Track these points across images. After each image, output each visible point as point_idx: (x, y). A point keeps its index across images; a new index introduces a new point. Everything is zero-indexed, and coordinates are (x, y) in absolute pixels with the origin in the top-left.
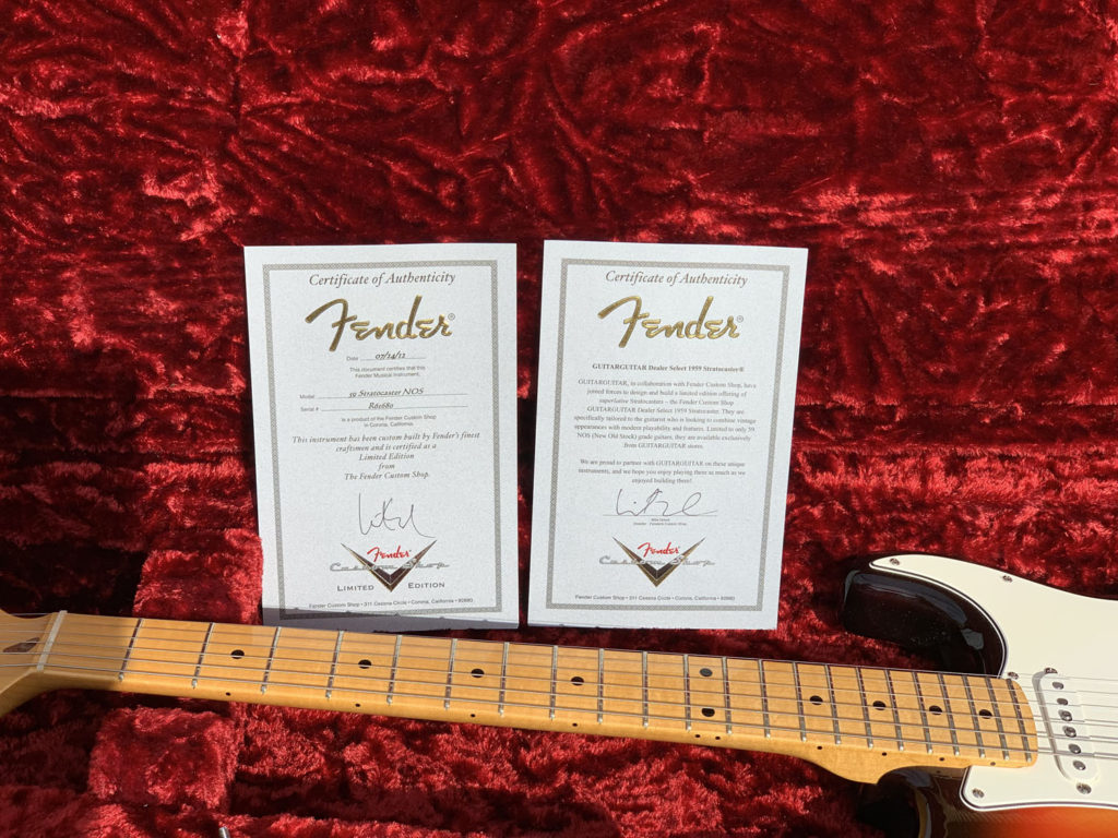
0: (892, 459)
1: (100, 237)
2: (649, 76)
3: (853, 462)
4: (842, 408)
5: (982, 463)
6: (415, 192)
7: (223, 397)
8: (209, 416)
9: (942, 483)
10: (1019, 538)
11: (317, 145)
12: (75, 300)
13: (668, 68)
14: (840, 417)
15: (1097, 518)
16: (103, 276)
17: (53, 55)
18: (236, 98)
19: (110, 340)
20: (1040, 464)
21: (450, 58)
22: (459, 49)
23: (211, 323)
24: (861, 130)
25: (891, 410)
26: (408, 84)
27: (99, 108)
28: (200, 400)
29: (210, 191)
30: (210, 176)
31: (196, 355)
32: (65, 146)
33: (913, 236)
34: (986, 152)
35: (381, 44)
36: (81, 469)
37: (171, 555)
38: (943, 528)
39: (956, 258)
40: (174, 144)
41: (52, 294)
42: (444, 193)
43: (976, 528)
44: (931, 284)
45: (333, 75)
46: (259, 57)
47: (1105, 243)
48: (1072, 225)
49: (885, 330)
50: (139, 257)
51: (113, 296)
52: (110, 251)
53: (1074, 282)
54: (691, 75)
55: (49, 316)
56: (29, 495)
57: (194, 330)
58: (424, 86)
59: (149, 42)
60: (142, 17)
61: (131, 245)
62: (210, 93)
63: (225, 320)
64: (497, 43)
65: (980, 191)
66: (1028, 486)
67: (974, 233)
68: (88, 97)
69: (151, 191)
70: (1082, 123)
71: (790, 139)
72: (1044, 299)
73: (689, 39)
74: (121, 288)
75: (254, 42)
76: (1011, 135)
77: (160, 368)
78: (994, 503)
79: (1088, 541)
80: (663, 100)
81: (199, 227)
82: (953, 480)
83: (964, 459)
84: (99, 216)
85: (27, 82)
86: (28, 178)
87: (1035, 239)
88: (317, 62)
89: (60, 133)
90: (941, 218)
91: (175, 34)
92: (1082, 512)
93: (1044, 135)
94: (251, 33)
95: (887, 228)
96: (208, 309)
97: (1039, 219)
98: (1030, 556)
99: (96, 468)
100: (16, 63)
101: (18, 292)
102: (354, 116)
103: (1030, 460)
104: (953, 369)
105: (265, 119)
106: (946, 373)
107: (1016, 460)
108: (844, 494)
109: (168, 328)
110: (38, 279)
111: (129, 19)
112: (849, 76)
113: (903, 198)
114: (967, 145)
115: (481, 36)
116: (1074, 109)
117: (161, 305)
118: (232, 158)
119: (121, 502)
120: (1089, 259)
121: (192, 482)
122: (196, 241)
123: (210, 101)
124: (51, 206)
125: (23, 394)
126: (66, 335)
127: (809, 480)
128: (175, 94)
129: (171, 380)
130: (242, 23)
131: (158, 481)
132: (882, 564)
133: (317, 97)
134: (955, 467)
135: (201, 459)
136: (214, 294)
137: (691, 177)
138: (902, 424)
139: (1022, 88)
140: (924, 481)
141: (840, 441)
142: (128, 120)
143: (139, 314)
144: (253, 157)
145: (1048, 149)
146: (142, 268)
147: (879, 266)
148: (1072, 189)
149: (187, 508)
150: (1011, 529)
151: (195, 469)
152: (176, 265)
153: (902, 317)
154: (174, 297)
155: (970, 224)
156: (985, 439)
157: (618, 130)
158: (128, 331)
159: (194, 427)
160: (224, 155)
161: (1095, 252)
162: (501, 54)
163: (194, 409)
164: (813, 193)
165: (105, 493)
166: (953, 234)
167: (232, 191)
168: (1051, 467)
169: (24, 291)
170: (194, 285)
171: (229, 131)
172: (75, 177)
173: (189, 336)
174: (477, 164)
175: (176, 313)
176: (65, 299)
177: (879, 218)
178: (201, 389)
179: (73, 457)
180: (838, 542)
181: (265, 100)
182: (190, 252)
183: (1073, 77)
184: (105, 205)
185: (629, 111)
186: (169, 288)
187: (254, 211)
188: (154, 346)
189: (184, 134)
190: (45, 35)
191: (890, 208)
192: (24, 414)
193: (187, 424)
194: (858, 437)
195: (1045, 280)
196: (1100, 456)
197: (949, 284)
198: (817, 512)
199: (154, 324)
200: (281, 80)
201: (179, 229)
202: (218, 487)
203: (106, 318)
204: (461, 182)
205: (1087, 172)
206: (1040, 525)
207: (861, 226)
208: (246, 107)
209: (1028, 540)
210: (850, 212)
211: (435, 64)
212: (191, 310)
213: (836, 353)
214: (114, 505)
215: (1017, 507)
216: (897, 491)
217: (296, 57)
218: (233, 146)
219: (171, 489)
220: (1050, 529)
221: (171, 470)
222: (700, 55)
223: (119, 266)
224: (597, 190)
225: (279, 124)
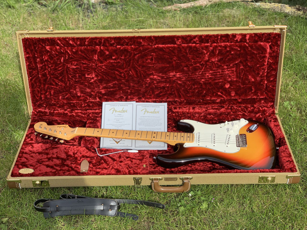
0: (185, 107)
1: (80, 82)
2: (147, 60)
3: (179, 108)
4: (177, 101)
5: (197, 108)
6: (118, 75)
7: (96, 102)
8: (95, 104)
9: (191, 110)
10: (201, 118)
11: (106, 70)
12: (78, 90)
13: (149, 59)
14: (177, 102)
15: (212, 115)
16: (81, 87)
17: (75, 61)
18: (96, 65)
19: (82, 95)
20: (205, 108)
21: (122, 59)
22: (123, 58)
23: (94, 92)
24: (174, 65)
25: (184, 101)
26: (117, 62)
27: (80, 67)
28: (93, 102)
29: (94, 76)
30: (94, 74)
31: (93, 96)
32: (76, 71)
33: (183, 78)
34: (191, 67)
35: (113, 58)
36: (79, 111)
37: (90, 121)
38: (191, 116)
39: (189, 81)
40: (89, 71)
41: (75, 89)
42: (122, 75)
43: (195, 116)
44: (186, 84)
45: (108, 62)
46: (99, 60)
47: (208, 78)
48: (204, 76)
49: (181, 90)
50: (85, 84)
51: (82, 89)
52: (82, 84)
53: (205, 83)
54: (152, 59)
55: (75, 92)
56: (73, 115)
57: (92, 93)
58: (119, 62)
59: (86, 59)
60: (85, 56)
61: (84, 83)
62: (93, 64)
63: (96, 92)
64: (128, 57)
65: (191, 72)
66: (203, 111)
67: (191, 78)
68: (79, 66)
69: (86, 76)
70: (202, 63)
71: (166, 67)
72: (201, 86)
73: (151, 55)
74: (83, 88)
75: (98, 58)
76: (194, 65)
77: (88, 98)
78: (198, 113)
79: (210, 118)
80: (149, 63)
81: (92, 80)
82: (193, 110)
83: (195, 107)
84: (81, 79)
85: (71, 64)
86: (72, 75)
87: (199, 78)
88: (106, 60)
89: (76, 70)
90: (186, 76)
91: (89, 58)
92: (210, 114)
93: (198, 65)
94: (98, 57)
95: (179, 77)
96: (94, 90)
97: (199, 75)
98: (203, 120)
99: (81, 111)
100: (70, 62)
101: (71, 89)
102: (110, 66)
103: (204, 107)
104: (191, 95)
105: (100, 67)
106: (190, 96)
107: (202, 107)
108: (178, 112)
109: (89, 93)
110: (73, 87)
111: (83, 56)
112: (172, 59)
113: (181, 73)
114: (188, 66)
115: (125, 56)
116: (201, 61)
117: (88, 90)
118: (96, 72)
119: (84, 115)
120: (206, 80)
121: (93, 113)
122: (92, 82)
123: (93, 65)
124: (75, 79)
125: (72, 102)
126: (77, 94)
127: (173, 110)
128: (89, 65)
129: (90, 100)
130: (97, 56)
131: (88, 112)
132: (181, 121)
133: (106, 64)
134: (194, 108)
135: (94, 110)
136: (94, 89)
137: (153, 72)
138: (186, 103)
139: (194, 59)
140: (189, 110)
141: (178, 105)
142: (84, 68)
143: (85, 91)
144: (99, 72)
145: (199, 67)
146: (86, 86)
147: (179, 82)
148: (203, 72)
149: (92, 116)
150: (200, 116)
151: (93, 111)
152: (90, 85)
153: (183, 89)
154: (90, 89)
155: (190, 77)
156: (197, 105)
157: (143, 66)
158: (84, 94)
159: (93, 105)
160: (95, 72)
161: (207, 79)
162: (128, 58)
163: (93, 103)
164: (169, 73)
165: (82, 114)
166: (188, 78)
167: (96, 76)
168: (207, 108)
169: (72, 89)
170: (92, 87)
171: (96, 69)
172: (77, 75)
173: (92, 94)
174: (126, 71)
175: (90, 91)
176: (77, 90)
177: (178, 76)
178: (93, 101)
179: (78, 110)
180: (177, 119)
181: (100, 65)
182: (91, 83)
183: (201, 58)
184: (81, 78)
185: (144, 64)
186: (89, 88)
187: (99, 78)
188: (88, 95)
189: (90, 69)
190: (74, 58)
191: (179, 75)
192: (72, 104)
193: (92, 105)
194: (180, 105)
195: (201, 83)
196: (214, 107)
197: (188, 84)
198: (174, 115)
199: (87, 93)
200: (102, 62)
201: (90, 81)
202: (96, 113)
203: (82, 92)
204: (124, 74)
205: (204, 69)
206: (204, 116)
207: (176, 77)
208: (98, 66)
209: (202, 118)
210: (174, 75)
211: (120, 60)
212: (92, 91)
213: (175, 93)
214: (83, 115)
215: (201, 113)
216: (185, 112)
217: (103, 60)
218: (96, 70)
219: (90, 113)
220: (205, 116)
221: (90, 111)
222: (153, 57)
223: (83, 85)
224: (141, 74)
225: (101, 67)
